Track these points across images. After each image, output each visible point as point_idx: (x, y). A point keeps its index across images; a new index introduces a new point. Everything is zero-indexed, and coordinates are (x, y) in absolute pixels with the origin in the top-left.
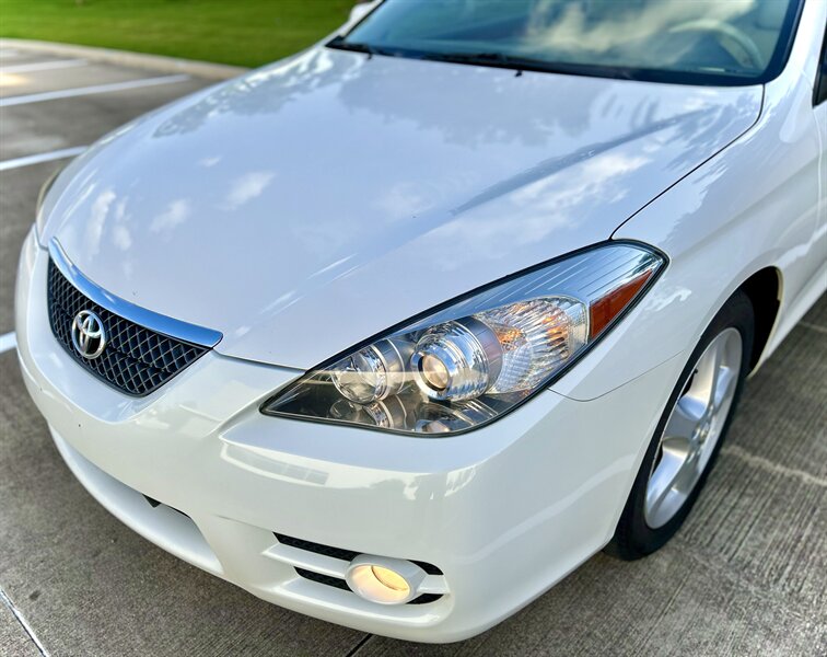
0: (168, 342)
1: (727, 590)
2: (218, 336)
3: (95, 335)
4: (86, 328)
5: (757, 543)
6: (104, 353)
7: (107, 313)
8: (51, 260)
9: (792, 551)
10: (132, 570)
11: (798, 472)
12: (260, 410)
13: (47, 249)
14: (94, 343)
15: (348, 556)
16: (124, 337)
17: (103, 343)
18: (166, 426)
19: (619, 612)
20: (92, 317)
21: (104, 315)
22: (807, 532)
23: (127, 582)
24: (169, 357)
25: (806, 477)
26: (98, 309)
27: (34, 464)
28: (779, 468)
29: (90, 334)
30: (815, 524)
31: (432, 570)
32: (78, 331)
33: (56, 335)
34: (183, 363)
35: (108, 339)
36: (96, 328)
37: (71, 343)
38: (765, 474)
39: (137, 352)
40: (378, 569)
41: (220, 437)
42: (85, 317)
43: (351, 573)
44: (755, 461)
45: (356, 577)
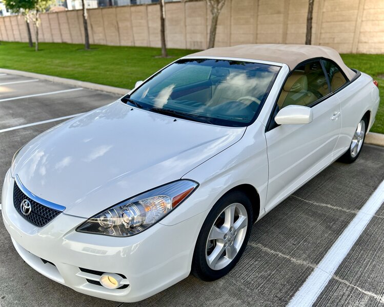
0: (50, 210)
1: (239, 291)
2: (64, 208)
3: (28, 207)
4: (25, 205)
5: (255, 276)
6: (30, 213)
7: (32, 200)
8: (15, 181)
9: (266, 279)
10: (38, 289)
11: (278, 253)
12: (76, 230)
13: (14, 178)
14: (28, 210)
15: (100, 273)
16: (37, 208)
17: (30, 210)
18: (53, 237)
19: (202, 298)
20: (27, 202)
21: (31, 201)
22: (273, 273)
23: (36, 293)
24: (50, 214)
25: (280, 254)
26: (29, 199)
27: (5, 254)
28: (272, 251)
29: (26, 207)
30: (277, 270)
31: (124, 277)
32: (23, 206)
33: (15, 207)
34: (54, 216)
35: (32, 209)
36: (28, 205)
37: (20, 210)
38: (266, 254)
39: (41, 213)
40: (110, 277)
41: (63, 238)
42: (25, 201)
43: (101, 279)
44: (265, 249)
45: (103, 280)
